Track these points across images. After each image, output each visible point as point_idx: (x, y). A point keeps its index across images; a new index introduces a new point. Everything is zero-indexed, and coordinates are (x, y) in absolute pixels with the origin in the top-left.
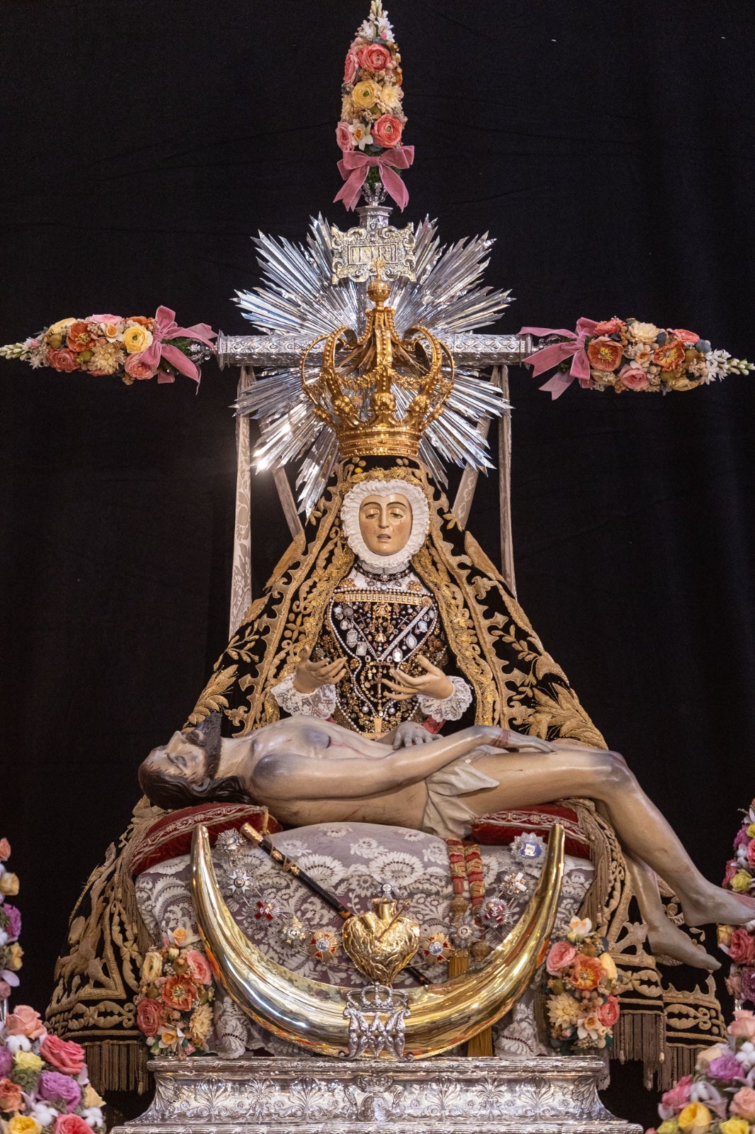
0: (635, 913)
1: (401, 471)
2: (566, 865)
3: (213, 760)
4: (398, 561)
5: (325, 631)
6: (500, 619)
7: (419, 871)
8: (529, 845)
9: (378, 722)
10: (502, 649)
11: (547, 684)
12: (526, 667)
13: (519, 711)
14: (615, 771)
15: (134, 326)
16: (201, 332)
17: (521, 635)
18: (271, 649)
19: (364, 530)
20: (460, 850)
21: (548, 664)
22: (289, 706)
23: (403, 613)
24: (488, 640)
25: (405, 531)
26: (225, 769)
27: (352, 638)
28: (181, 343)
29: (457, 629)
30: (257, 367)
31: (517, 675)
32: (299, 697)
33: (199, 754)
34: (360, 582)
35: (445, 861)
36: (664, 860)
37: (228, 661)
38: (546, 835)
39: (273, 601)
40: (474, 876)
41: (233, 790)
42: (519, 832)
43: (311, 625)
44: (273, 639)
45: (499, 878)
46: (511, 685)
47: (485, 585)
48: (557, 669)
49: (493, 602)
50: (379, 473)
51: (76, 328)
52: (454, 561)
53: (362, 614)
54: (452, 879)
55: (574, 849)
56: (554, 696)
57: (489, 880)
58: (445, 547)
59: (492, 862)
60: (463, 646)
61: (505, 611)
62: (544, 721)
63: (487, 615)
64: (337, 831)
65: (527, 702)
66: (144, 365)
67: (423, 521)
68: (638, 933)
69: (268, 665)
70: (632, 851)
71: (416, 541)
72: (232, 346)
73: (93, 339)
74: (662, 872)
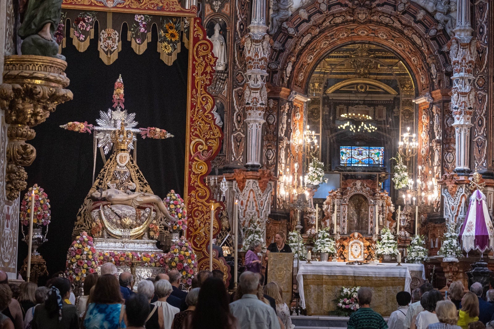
0: (161, 220)
1: (126, 151)
2: (153, 212)
3: (101, 194)
4: (124, 165)
5: (113, 175)
6: (139, 174)
7: (132, 213)
8: (148, 210)
9: (121, 189)
10: (139, 178)
11: (145, 184)
12: (142, 181)
13: (141, 188)
14: (159, 199)
15: (82, 124)
16: (91, 125)
17: (142, 176)
18: (105, 177)
19: (120, 160)
20: (137, 210)
21: (146, 181)
22: (109, 186)
23: (125, 172)
24: (137, 177)
25: (126, 160)
26: (103, 196)
27: (118, 176)
28: (89, 127)
29: (133, 175)
30: (99, 131)
31: (141, 182)
32: (111, 185)
33: (100, 194)
34: (118, 167)
35: (135, 211)
36: (165, 212)
37: (98, 178)
38: (150, 208)
39: (105, 169)
40: (140, 214)
41: (104, 199)
42: (146, 208)
43: (112, 174)
44: (105, 175)
45: (143, 214)
46: (140, 184)
47: (136, 169)
48: (147, 182)
49: (138, 172)
50: (123, 152)
51: (73, 124)
52: (132, 165)
53: (119, 172)
54: (136, 214)
55: (154, 210)
56: (146, 186)
57: (142, 214)
58: (131, 163)
59: (142, 212)
60: (133, 178)
61: (139, 173)
62: (145, 190)
63: (137, 173)
64: (120, 206)
65: (142, 186)
66: (83, 130)
67: (128, 159)
68: (162, 223)
69: (105, 179)
70: (161, 210)
71: (127, 162)
72: (96, 128)
73: (75, 126)
74: (164, 213)
